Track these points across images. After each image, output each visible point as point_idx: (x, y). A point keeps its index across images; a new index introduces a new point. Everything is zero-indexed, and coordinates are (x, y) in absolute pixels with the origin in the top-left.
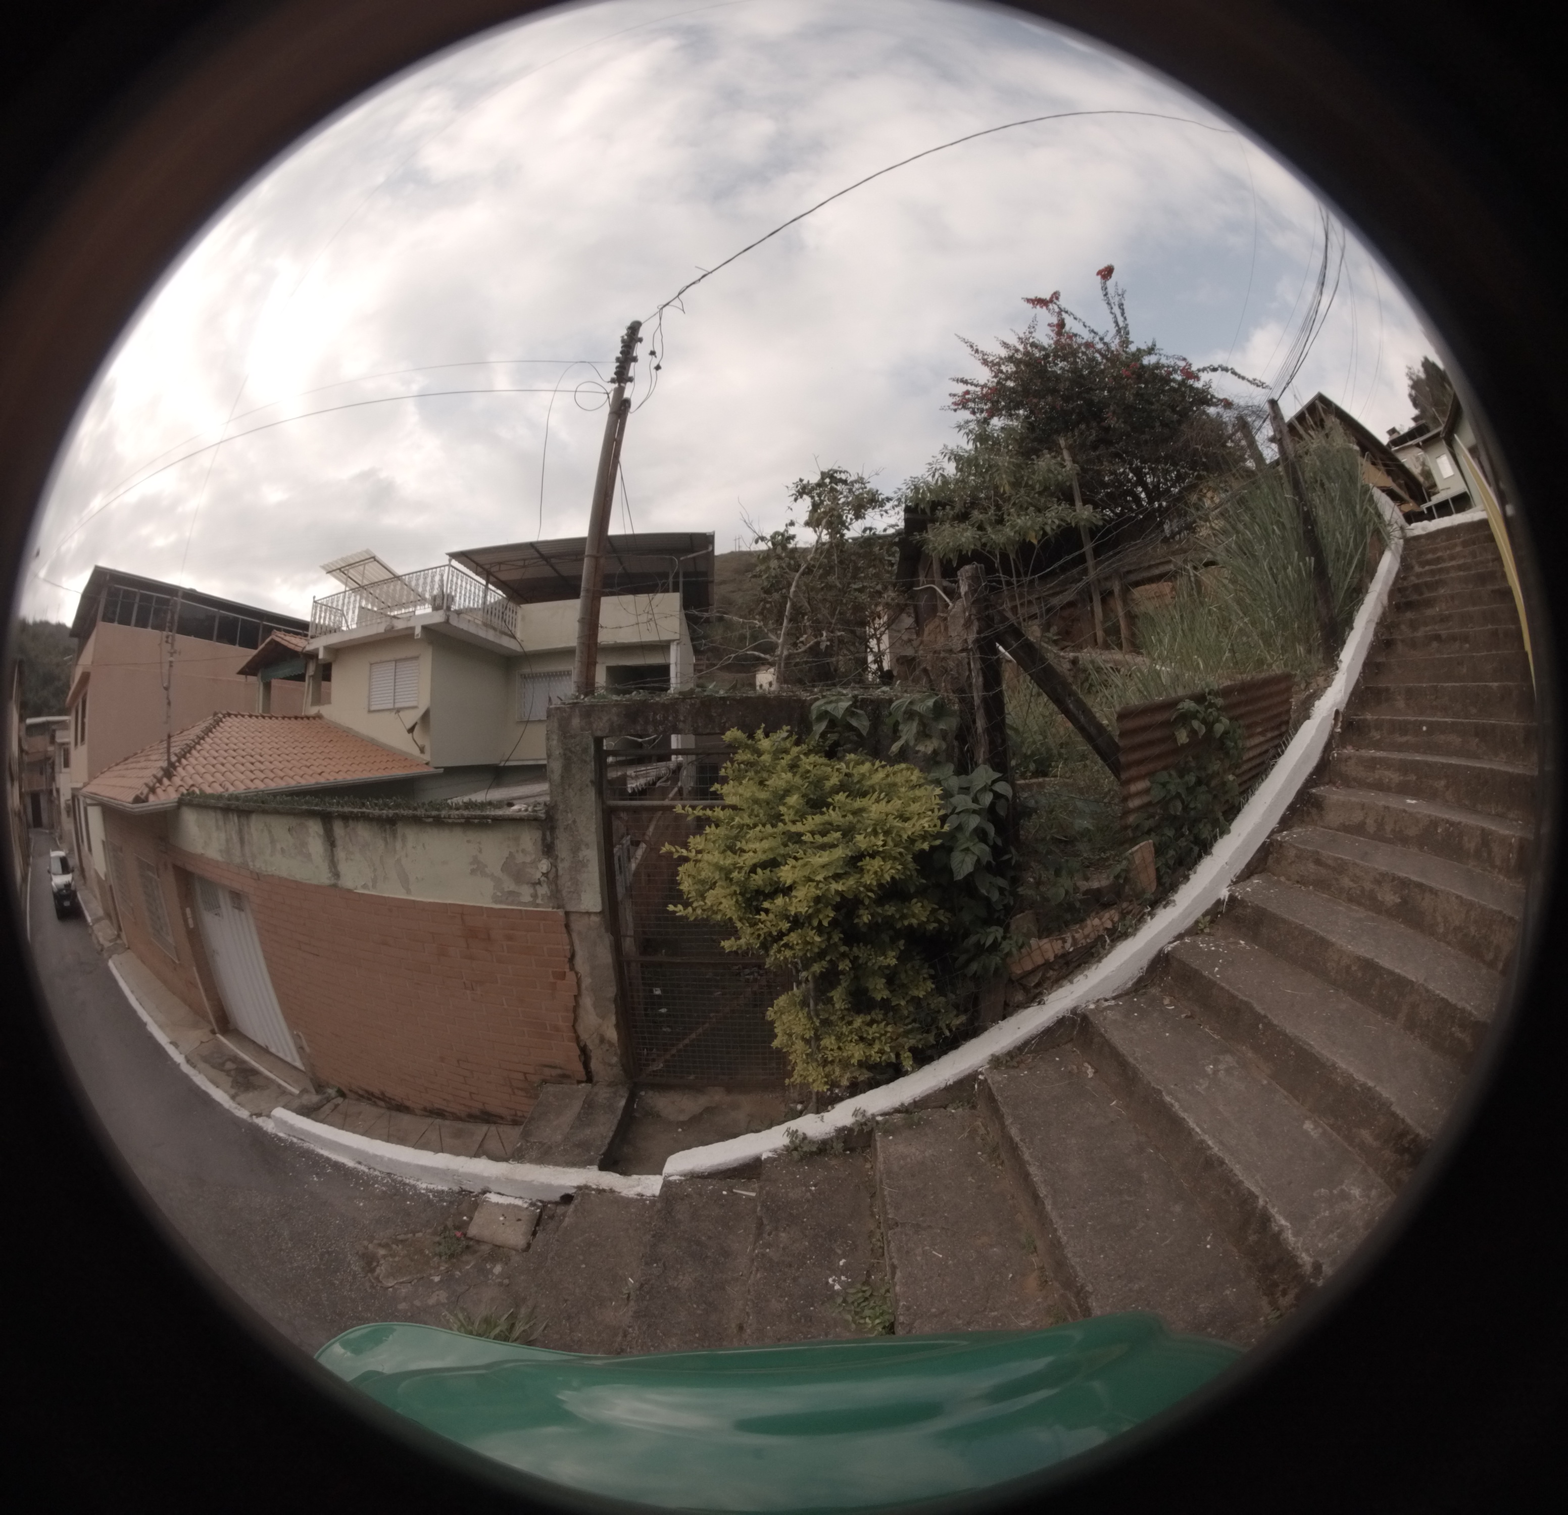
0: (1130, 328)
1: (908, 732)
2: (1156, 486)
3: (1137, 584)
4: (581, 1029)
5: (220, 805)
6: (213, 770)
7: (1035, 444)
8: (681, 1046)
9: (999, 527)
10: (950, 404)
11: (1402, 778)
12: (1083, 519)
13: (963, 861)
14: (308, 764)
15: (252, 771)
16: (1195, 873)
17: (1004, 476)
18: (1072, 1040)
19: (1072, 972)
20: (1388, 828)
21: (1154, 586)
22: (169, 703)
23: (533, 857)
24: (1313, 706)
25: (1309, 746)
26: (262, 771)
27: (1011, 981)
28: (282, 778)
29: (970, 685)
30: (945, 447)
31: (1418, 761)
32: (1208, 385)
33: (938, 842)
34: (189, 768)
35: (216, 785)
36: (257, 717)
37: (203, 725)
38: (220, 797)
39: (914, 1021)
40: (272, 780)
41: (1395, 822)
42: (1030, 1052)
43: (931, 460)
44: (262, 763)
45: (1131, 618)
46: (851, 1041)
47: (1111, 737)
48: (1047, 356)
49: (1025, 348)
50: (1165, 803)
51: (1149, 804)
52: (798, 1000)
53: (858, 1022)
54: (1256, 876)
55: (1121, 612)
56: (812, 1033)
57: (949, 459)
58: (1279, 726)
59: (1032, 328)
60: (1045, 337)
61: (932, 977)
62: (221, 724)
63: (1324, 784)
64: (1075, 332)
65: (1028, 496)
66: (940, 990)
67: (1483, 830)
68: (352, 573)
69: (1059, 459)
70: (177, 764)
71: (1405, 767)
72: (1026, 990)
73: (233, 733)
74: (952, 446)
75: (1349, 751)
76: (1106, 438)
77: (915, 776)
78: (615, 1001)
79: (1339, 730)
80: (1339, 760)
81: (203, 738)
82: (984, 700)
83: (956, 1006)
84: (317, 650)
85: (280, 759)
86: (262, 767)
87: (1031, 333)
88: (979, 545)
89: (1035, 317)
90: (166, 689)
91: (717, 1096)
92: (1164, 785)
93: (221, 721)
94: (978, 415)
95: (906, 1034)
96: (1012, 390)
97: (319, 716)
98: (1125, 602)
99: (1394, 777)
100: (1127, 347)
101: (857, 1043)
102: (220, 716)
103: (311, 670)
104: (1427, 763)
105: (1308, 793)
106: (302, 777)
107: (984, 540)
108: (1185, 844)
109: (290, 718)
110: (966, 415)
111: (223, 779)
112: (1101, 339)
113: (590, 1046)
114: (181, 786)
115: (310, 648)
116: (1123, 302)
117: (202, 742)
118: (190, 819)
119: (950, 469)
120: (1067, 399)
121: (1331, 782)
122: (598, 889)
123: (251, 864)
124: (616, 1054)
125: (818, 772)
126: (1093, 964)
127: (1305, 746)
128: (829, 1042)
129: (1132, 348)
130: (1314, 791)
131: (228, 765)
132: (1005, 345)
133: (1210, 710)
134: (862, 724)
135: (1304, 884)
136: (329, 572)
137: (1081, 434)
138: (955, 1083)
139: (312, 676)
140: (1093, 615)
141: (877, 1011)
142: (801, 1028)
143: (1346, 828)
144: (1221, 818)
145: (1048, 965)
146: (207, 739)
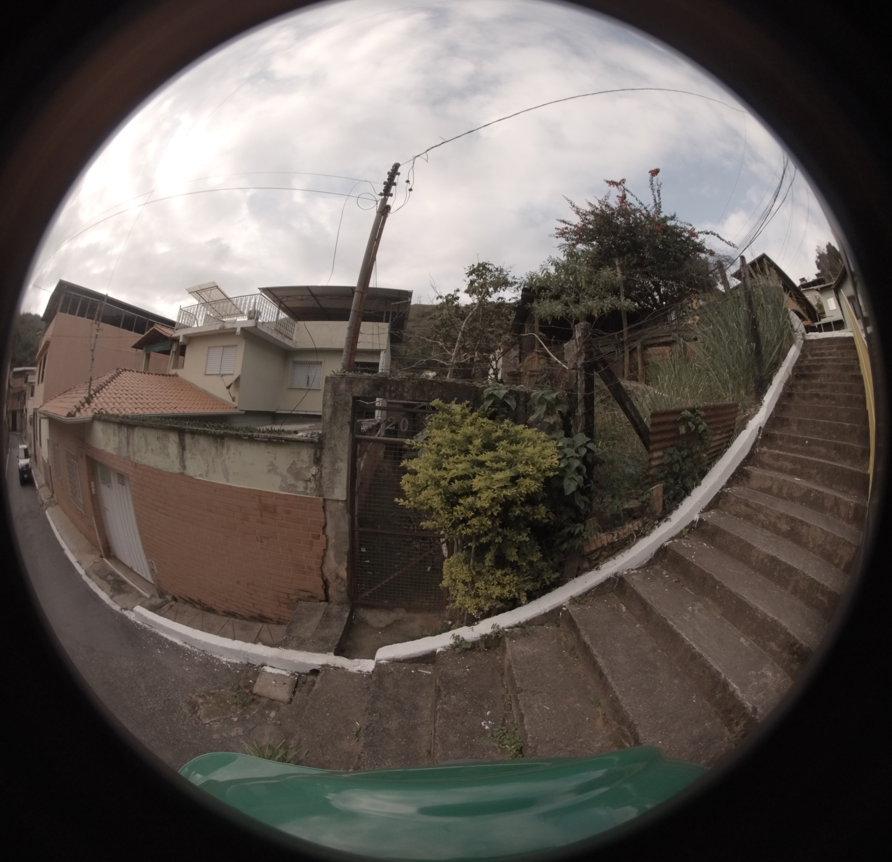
0: (662, 204)
1: (540, 410)
2: (666, 293)
3: (651, 346)
4: (325, 569)
5: (117, 421)
6: (114, 401)
7: (601, 261)
8: (383, 583)
9: (577, 305)
10: (554, 233)
11: (793, 466)
12: (625, 306)
13: (570, 485)
14: (169, 402)
15: (136, 403)
16: (682, 505)
17: (583, 277)
18: (613, 591)
19: (615, 553)
20: (785, 491)
21: (660, 348)
22: (93, 359)
23: (308, 465)
24: (748, 423)
25: (744, 444)
26: (142, 404)
27: (583, 556)
28: (153, 409)
29: (577, 388)
30: (551, 257)
31: (803, 459)
32: (703, 241)
33: (557, 473)
34: (101, 399)
35: (115, 410)
36: (141, 373)
37: (110, 375)
38: (117, 416)
39: (529, 575)
40: (147, 409)
41: (789, 489)
42: (590, 596)
43: (542, 263)
44: (142, 399)
45: (645, 364)
46: (493, 585)
47: (646, 426)
48: (613, 214)
49: (601, 207)
50: (670, 465)
51: (662, 465)
52: (461, 560)
53: (499, 573)
54: (712, 510)
55: (639, 361)
56: (470, 579)
57: (552, 264)
58: (728, 432)
59: (607, 197)
60: (614, 203)
61: (540, 550)
62: (120, 375)
63: (750, 465)
64: (631, 202)
65: (595, 290)
66: (544, 558)
67: (836, 497)
68: (203, 294)
69: (614, 271)
70: (94, 396)
71: (795, 461)
72: (590, 561)
73: (127, 381)
74: (554, 257)
75: (765, 449)
76: (640, 264)
77: (543, 435)
78: (348, 554)
79: (760, 438)
80: (759, 453)
81: (110, 382)
82: (585, 397)
83: (552, 568)
84: (179, 337)
85: (153, 397)
86: (142, 401)
87: (606, 199)
88: (564, 314)
89: (610, 191)
90: (92, 351)
91: (400, 614)
92: (671, 455)
93: (121, 373)
94: (570, 241)
95: (525, 582)
96: (591, 230)
97: (176, 375)
98: (643, 356)
99: (789, 465)
100: (659, 214)
101: (497, 585)
102: (121, 370)
103: (174, 348)
104: (807, 460)
105: (742, 469)
106: (164, 409)
107: (567, 312)
108: (678, 488)
109: (159, 375)
110: (562, 241)
111: (119, 406)
112: (645, 208)
113: (330, 580)
114: (95, 409)
115: (175, 335)
116: (660, 189)
117: (109, 384)
118: (98, 428)
119: (552, 270)
120: (622, 239)
121: (754, 465)
122: (345, 487)
123: (132, 458)
124: (344, 586)
125: (488, 428)
126: (626, 549)
127: (743, 443)
128: (480, 584)
129: (662, 215)
130: (745, 468)
131: (123, 399)
132: (590, 204)
133: (697, 418)
134: (512, 403)
135: (738, 517)
136: (190, 293)
137: (628, 259)
138: (550, 611)
139: (175, 352)
140: (624, 360)
141: (509, 568)
142: (464, 576)
143: (761, 490)
144: (697, 477)
145: (603, 548)
146: (112, 383)
